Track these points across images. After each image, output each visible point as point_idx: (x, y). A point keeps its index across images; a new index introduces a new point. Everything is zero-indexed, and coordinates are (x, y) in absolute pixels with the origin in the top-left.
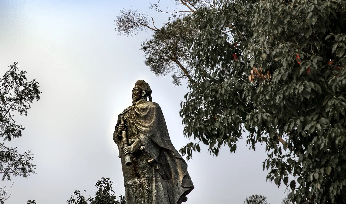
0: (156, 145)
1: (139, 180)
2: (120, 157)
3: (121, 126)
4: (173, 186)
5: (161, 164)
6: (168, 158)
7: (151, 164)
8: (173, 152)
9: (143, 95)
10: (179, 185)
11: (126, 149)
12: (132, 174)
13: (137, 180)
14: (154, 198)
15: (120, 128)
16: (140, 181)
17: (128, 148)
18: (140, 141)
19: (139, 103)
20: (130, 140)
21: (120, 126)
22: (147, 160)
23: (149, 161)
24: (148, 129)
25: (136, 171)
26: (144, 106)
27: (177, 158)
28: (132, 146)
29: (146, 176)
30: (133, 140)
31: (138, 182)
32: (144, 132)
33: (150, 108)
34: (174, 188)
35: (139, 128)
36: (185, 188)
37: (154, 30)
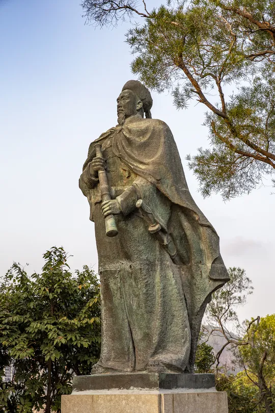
0: (164, 198)
1: (129, 264)
2: (92, 219)
3: (97, 162)
4: (193, 277)
5: (171, 235)
6: (186, 224)
7: (155, 236)
8: (195, 213)
9: (137, 108)
10: (204, 275)
11: (108, 204)
12: (115, 251)
13: (125, 265)
14: (158, 300)
15: (96, 165)
16: (131, 267)
17: (110, 203)
18: (134, 191)
19: (131, 122)
20: (113, 189)
21: (95, 162)
22: (146, 227)
23: (151, 229)
24: (151, 167)
25: (122, 247)
26: (140, 126)
27: (202, 225)
28: (119, 199)
29: (144, 257)
30: (119, 188)
31: (127, 268)
32: (143, 173)
33: (154, 130)
34: (194, 281)
35: (133, 165)
36: (215, 280)
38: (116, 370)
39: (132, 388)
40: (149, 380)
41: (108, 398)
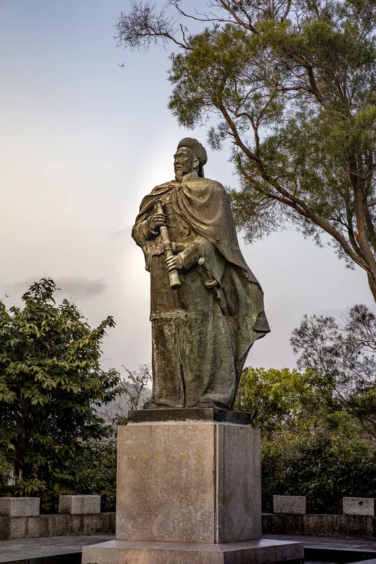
0: (221, 257)
1: (185, 314)
3: (159, 218)
4: (239, 328)
5: (223, 290)
6: (237, 281)
7: (211, 290)
8: (247, 272)
9: (194, 166)
10: (249, 327)
11: (172, 260)
12: (172, 301)
13: (181, 314)
14: (210, 347)
15: (158, 221)
16: (186, 316)
17: (174, 259)
18: (196, 250)
19: (188, 180)
20: (174, 244)
21: (157, 218)
22: (203, 282)
23: (207, 284)
24: (211, 228)
25: (179, 297)
26: (199, 186)
27: (251, 282)
28: (182, 255)
29: (199, 308)
30: (179, 244)
31: (183, 317)
32: (205, 233)
33: (213, 192)
34: (240, 332)
35: (195, 225)
36: (258, 332)
37: (184, 47)
38: (168, 406)
39: (187, 420)
40: (204, 413)
41: (167, 428)
